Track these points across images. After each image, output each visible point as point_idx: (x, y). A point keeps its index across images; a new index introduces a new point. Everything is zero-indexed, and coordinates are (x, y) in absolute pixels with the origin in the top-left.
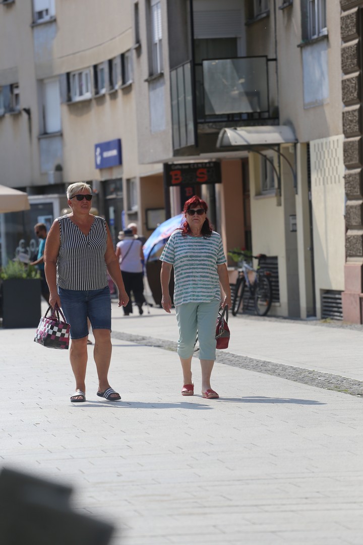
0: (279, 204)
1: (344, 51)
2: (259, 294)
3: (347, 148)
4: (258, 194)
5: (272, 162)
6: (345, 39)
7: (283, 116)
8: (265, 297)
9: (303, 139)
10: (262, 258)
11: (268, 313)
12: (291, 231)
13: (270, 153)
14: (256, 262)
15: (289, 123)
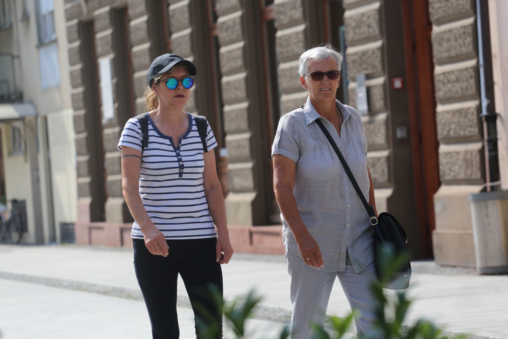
0: (26, 161)
1: (70, 51)
2: (13, 227)
3: (76, 119)
4: (10, 154)
5: (19, 130)
6: (70, 41)
7: (26, 97)
8: (17, 230)
9: (42, 112)
10: (14, 202)
11: (20, 242)
12: (36, 181)
13: (18, 124)
14: (9, 206)
15: (31, 102)
